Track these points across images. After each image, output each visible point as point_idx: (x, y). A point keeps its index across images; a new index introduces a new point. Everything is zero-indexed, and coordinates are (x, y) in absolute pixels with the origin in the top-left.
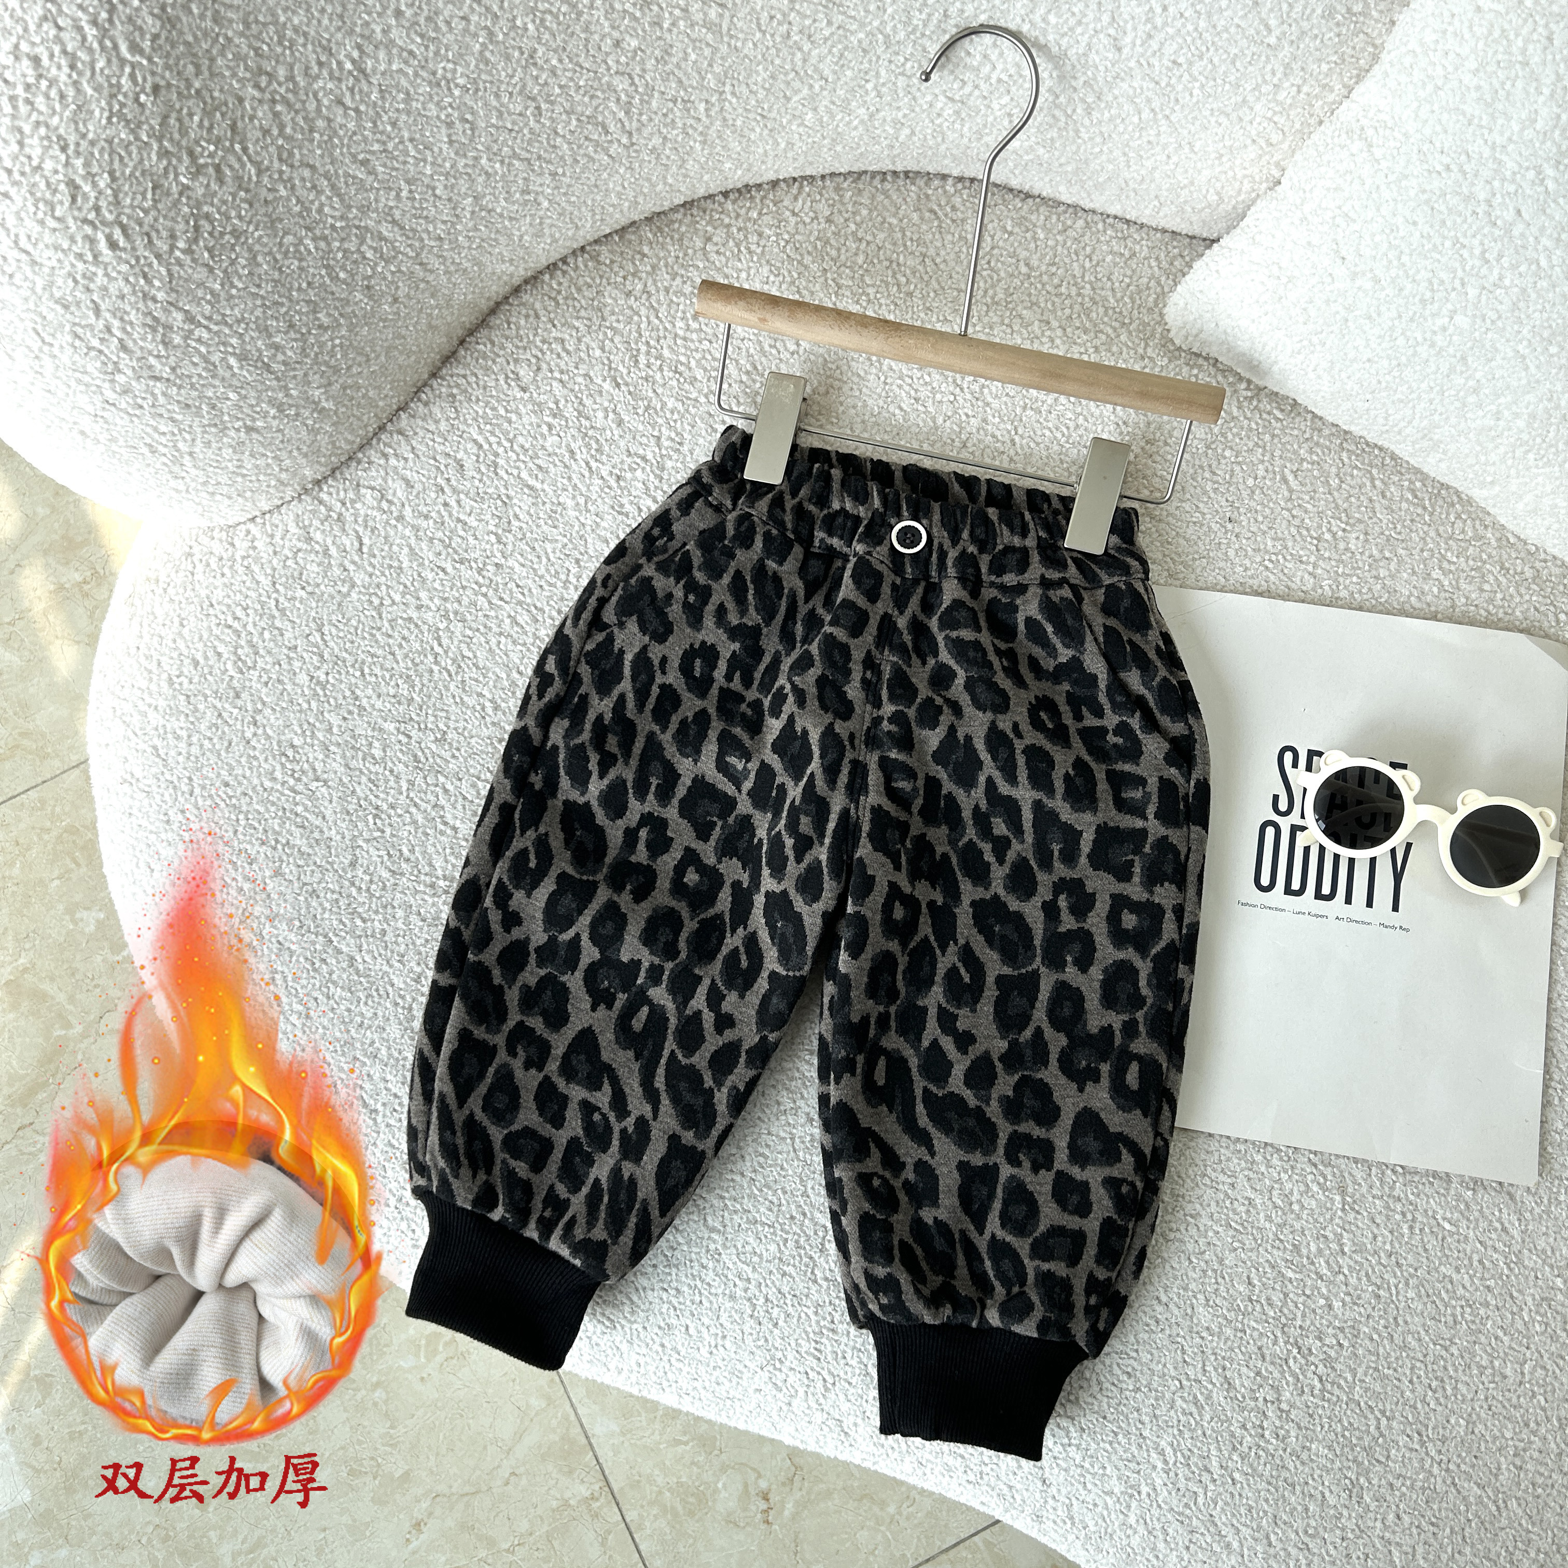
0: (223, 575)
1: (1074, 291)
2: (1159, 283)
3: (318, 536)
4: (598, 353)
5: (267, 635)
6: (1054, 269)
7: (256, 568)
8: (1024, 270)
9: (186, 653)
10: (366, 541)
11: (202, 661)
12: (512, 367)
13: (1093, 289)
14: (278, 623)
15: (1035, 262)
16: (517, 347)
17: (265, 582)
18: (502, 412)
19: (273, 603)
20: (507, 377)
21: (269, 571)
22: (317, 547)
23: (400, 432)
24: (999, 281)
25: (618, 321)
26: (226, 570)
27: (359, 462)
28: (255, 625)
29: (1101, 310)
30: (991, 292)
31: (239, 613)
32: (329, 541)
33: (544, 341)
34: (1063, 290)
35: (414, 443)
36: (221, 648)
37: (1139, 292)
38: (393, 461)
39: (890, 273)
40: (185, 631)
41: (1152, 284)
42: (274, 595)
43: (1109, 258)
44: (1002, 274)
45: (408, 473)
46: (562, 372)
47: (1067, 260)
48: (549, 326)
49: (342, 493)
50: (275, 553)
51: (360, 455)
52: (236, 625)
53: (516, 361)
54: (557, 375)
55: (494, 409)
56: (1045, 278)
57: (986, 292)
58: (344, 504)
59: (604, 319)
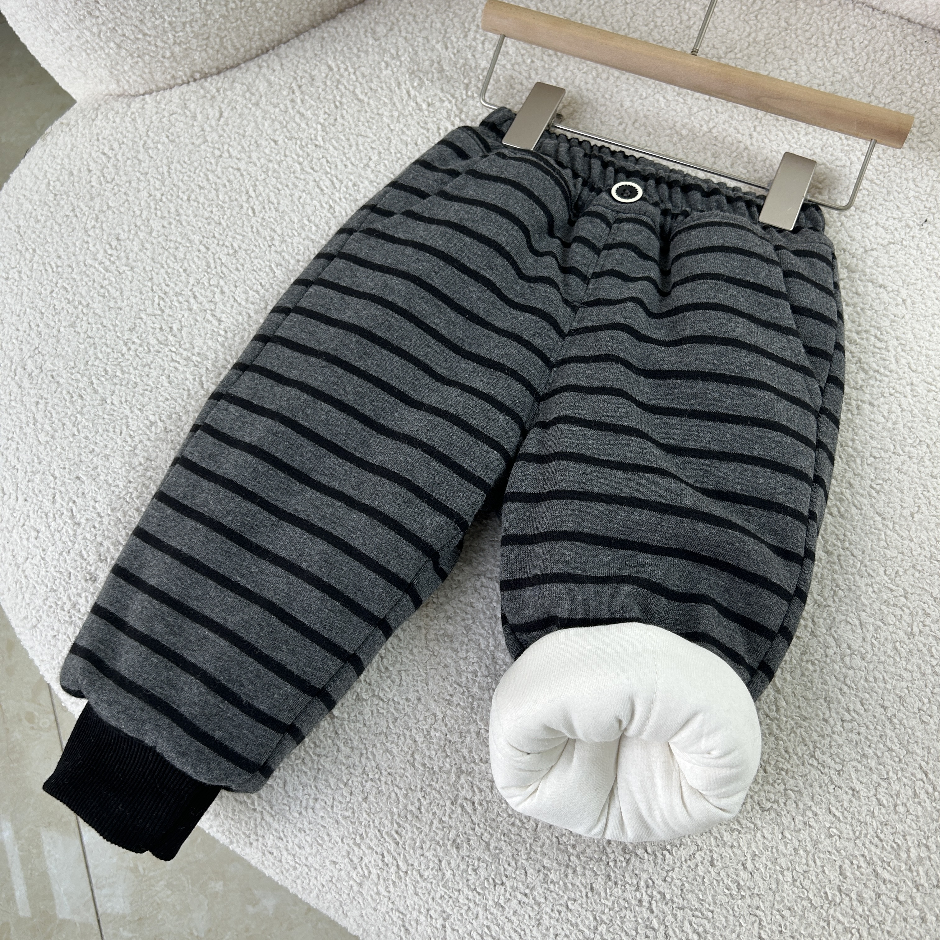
0: (114, 122)
1: (821, 44)
2: (892, 49)
3: (192, 106)
4: (439, 25)
5: (129, 162)
6: (808, 27)
7: (139, 121)
8: (783, 24)
9: (67, 166)
10: (225, 114)
11: (75, 173)
12: (372, 25)
13: (837, 44)
14: (140, 157)
15: (793, 21)
16: (380, 15)
17: (142, 129)
18: (355, 50)
19: (142, 142)
20: (366, 31)
21: (147, 122)
22: (188, 113)
23: (278, 55)
24: (761, 29)
25: (460, 10)
26: (118, 120)
27: (240, 69)
28: (123, 155)
29: (841, 59)
30: (753, 35)
31: (116, 145)
32: (199, 110)
33: (401, 14)
34: (813, 41)
35: (284, 62)
36: (93, 166)
37: (875, 52)
38: (264, 70)
39: (677, 11)
40: (73, 154)
41: (887, 47)
42: (145, 138)
43: (854, 26)
44: (765, 25)
45: (273, 78)
46: (407, 32)
47: (820, 23)
48: (408, 5)
49: (220, 84)
50: (157, 113)
51: (243, 65)
52: (110, 153)
53: (377, 23)
54: (404, 34)
55: (350, 48)
56: (799, 32)
57: (749, 34)
58: (218, 91)
59: (449, 7)
